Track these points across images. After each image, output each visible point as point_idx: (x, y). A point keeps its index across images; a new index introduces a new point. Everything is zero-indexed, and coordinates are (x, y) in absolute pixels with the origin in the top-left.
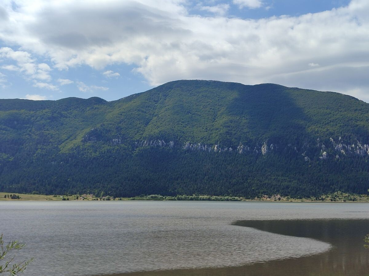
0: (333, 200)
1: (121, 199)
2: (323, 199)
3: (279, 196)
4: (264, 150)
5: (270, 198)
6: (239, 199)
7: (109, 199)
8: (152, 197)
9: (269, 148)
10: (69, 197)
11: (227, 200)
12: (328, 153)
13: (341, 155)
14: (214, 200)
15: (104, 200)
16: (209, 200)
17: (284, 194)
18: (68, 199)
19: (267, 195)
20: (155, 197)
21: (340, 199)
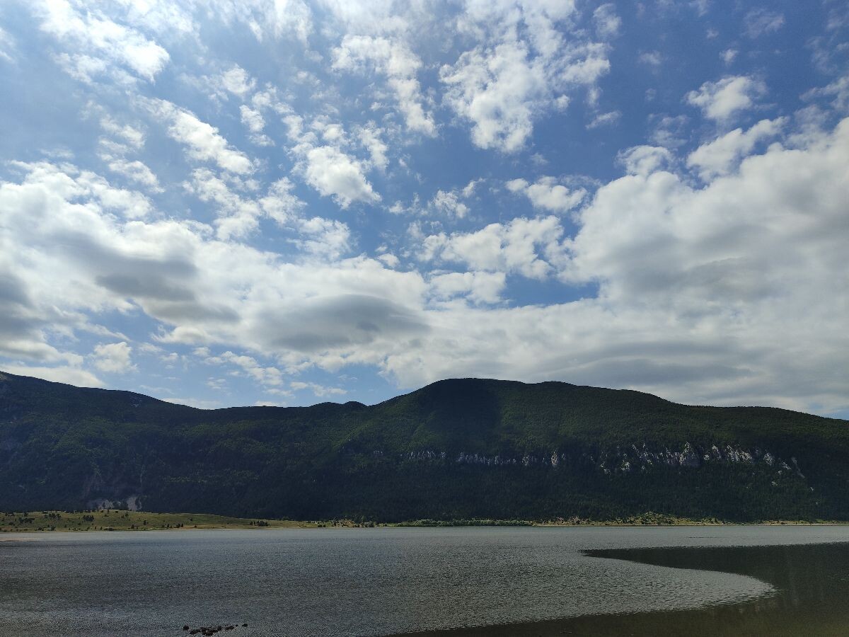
0: (644, 523)
1: (386, 526)
2: (631, 522)
3: (577, 519)
4: (554, 461)
5: (566, 521)
6: (529, 524)
7: (372, 526)
8: (423, 522)
9: (560, 459)
10: (326, 524)
11: (515, 525)
12: (631, 463)
13: (647, 465)
14: (498, 525)
15: (366, 527)
16: (493, 525)
17: (583, 517)
18: (325, 526)
19: (562, 517)
20: (427, 523)
21: (652, 521)
